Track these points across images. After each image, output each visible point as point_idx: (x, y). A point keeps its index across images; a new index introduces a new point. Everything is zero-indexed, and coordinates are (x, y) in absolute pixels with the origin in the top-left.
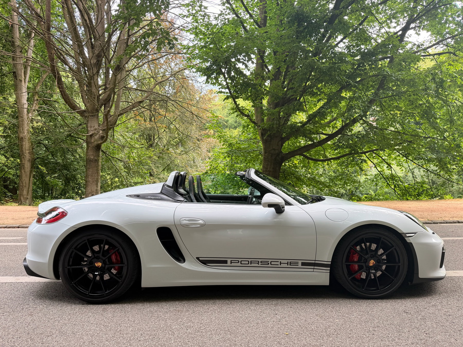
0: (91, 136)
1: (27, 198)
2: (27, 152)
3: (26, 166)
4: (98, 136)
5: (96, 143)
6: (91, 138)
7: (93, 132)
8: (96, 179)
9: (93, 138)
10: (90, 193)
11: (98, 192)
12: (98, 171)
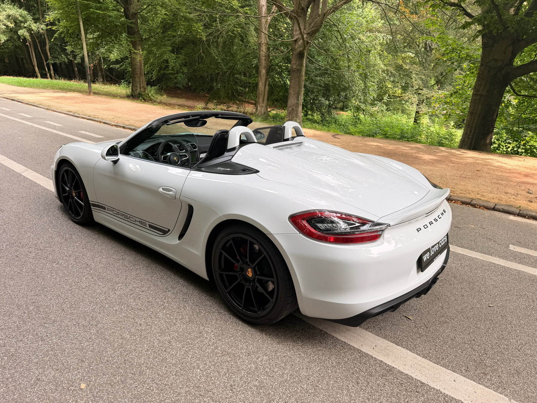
0: (296, 41)
1: (263, 106)
2: (264, 58)
3: (262, 74)
4: (302, 41)
5: (299, 50)
6: (296, 44)
8: (297, 92)
9: (297, 44)
10: (291, 107)
11: (298, 106)
12: (300, 82)
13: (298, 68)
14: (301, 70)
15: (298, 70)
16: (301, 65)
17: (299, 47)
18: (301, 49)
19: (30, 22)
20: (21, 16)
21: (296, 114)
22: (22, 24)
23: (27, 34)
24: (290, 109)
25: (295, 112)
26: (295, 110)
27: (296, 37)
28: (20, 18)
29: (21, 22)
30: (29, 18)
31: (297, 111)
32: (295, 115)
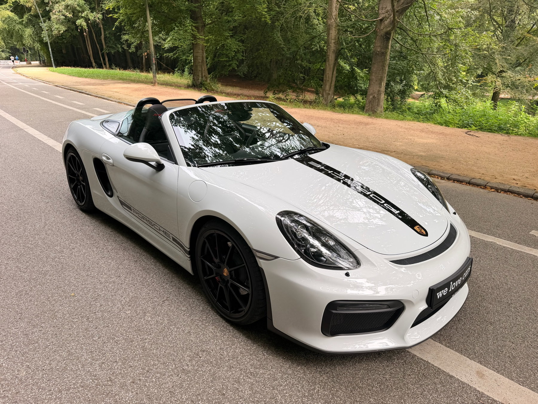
0: (381, 20)
1: (329, 94)
2: (333, 41)
3: (330, 58)
4: (389, 20)
5: (385, 30)
6: (381, 24)
7: (384, 16)
8: (379, 78)
9: (383, 24)
10: (371, 94)
11: (381, 94)
12: (384, 67)
13: (383, 50)
14: (386, 53)
15: (383, 53)
16: (387, 48)
17: (386, 27)
18: (388, 29)
19: (87, 11)
20: (78, 5)
21: (378, 102)
22: (80, 14)
23: (84, 24)
24: (371, 97)
25: (377, 101)
26: (377, 98)
27: (382, 16)
28: (78, 8)
29: (79, 12)
30: (87, 7)
31: (379, 99)
32: (376, 104)
